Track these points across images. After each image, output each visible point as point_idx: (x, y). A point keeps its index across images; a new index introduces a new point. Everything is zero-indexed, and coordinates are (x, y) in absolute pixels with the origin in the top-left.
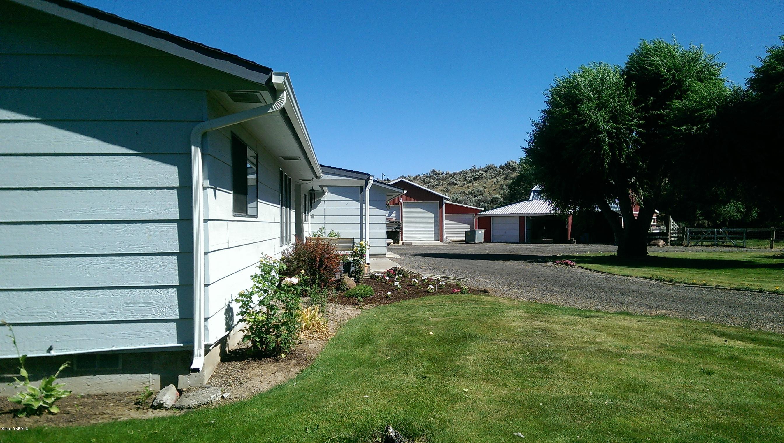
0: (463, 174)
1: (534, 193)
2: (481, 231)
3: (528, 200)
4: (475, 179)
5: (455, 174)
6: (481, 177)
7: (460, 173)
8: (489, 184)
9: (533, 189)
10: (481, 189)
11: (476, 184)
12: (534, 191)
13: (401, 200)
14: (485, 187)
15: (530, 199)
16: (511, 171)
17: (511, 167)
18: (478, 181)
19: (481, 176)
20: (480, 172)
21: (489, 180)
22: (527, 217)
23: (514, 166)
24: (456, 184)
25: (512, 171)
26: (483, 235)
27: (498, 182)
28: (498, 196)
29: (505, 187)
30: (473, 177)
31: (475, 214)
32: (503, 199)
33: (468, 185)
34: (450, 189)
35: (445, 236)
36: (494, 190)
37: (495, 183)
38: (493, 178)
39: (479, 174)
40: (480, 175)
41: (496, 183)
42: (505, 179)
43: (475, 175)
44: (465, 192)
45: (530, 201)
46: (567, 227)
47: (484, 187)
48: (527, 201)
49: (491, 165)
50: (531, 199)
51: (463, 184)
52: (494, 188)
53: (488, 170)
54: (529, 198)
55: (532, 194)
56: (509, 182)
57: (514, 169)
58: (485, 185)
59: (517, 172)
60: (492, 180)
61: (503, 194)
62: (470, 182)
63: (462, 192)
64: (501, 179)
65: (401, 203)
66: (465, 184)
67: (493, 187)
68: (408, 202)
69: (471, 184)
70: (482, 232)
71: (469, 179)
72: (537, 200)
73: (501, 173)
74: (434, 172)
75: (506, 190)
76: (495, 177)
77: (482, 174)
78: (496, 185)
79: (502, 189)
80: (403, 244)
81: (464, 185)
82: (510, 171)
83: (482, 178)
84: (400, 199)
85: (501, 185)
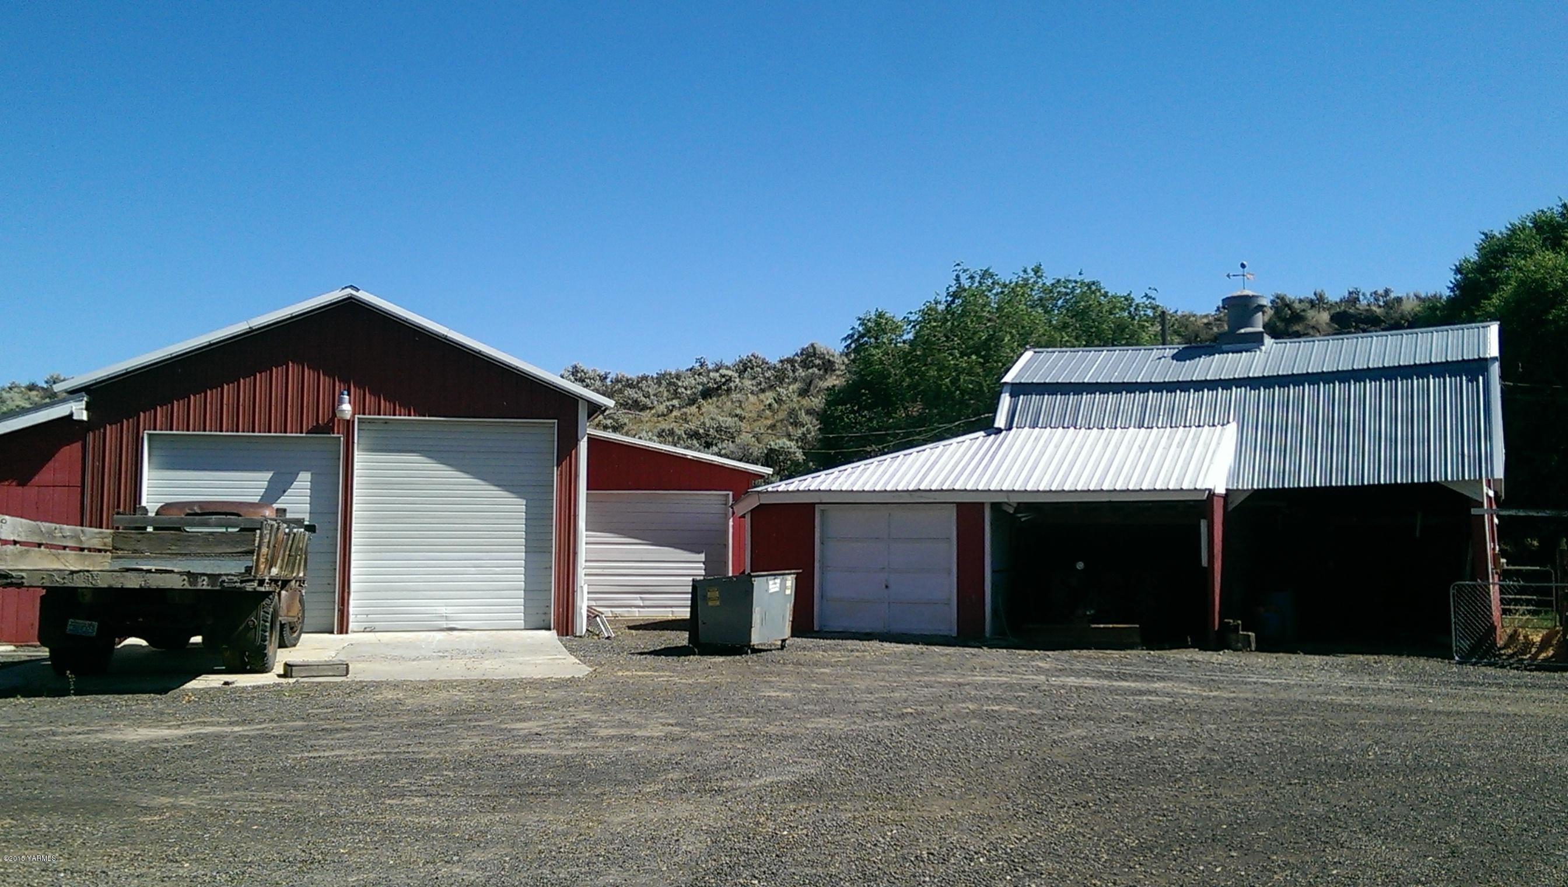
0: (669, 382)
1: (1011, 396)
2: (778, 581)
3: (989, 427)
4: (707, 394)
5: (645, 378)
6: (725, 387)
7: (659, 380)
8: (751, 407)
9: (1008, 378)
10: (730, 421)
11: (709, 407)
12: (1013, 384)
13: (347, 408)
14: (741, 418)
15: (996, 425)
16: (819, 370)
17: (819, 358)
18: (715, 399)
19: (724, 384)
20: (723, 371)
21: (752, 398)
22: (996, 507)
23: (827, 357)
24: (644, 408)
25: (821, 372)
26: (790, 606)
27: (779, 400)
28: (784, 443)
29: (804, 417)
30: (701, 387)
31: (731, 493)
32: (804, 454)
33: (684, 410)
34: (626, 421)
35: (583, 604)
36: (773, 427)
37: (770, 405)
38: (763, 391)
39: (718, 379)
40: (723, 380)
41: (776, 406)
42: (804, 393)
43: (705, 380)
44: (676, 430)
45: (999, 431)
46: (1205, 562)
47: (737, 416)
48: (982, 433)
49: (752, 355)
50: (1000, 421)
51: (667, 407)
52: (769, 422)
53: (746, 370)
54: (993, 420)
55: (1005, 400)
56: (817, 402)
57: (828, 366)
58: (738, 411)
59: (838, 373)
60: (762, 396)
61: (803, 438)
62: (692, 401)
63: (663, 431)
64: (789, 390)
65: (349, 424)
66: (673, 406)
67: (766, 418)
68: (386, 422)
69: (694, 409)
70: (783, 587)
71: (689, 392)
72: (1034, 426)
73: (788, 378)
74: (577, 372)
75: (812, 426)
76: (771, 387)
77: (730, 379)
78: (774, 412)
79: (796, 424)
80: (289, 670)
81: (671, 411)
82: (816, 370)
83: (729, 390)
84: (341, 402)
85: (792, 413)
